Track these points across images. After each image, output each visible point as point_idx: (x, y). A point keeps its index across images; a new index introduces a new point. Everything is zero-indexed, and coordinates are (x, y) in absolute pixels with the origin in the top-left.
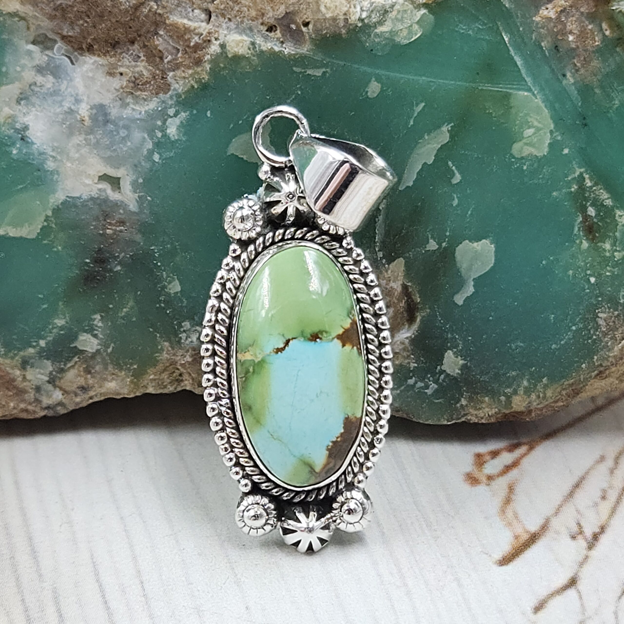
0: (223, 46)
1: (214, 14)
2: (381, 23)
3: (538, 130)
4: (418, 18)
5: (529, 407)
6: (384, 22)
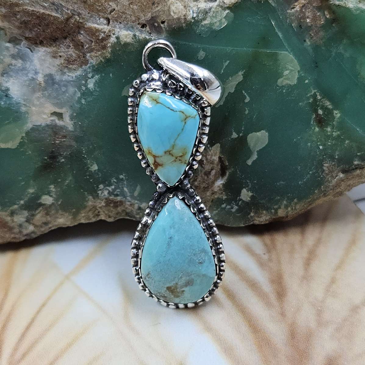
0: (118, 38)
1: (111, 20)
2: (204, 19)
4: (225, 15)
5: (287, 214)
6: (206, 18)
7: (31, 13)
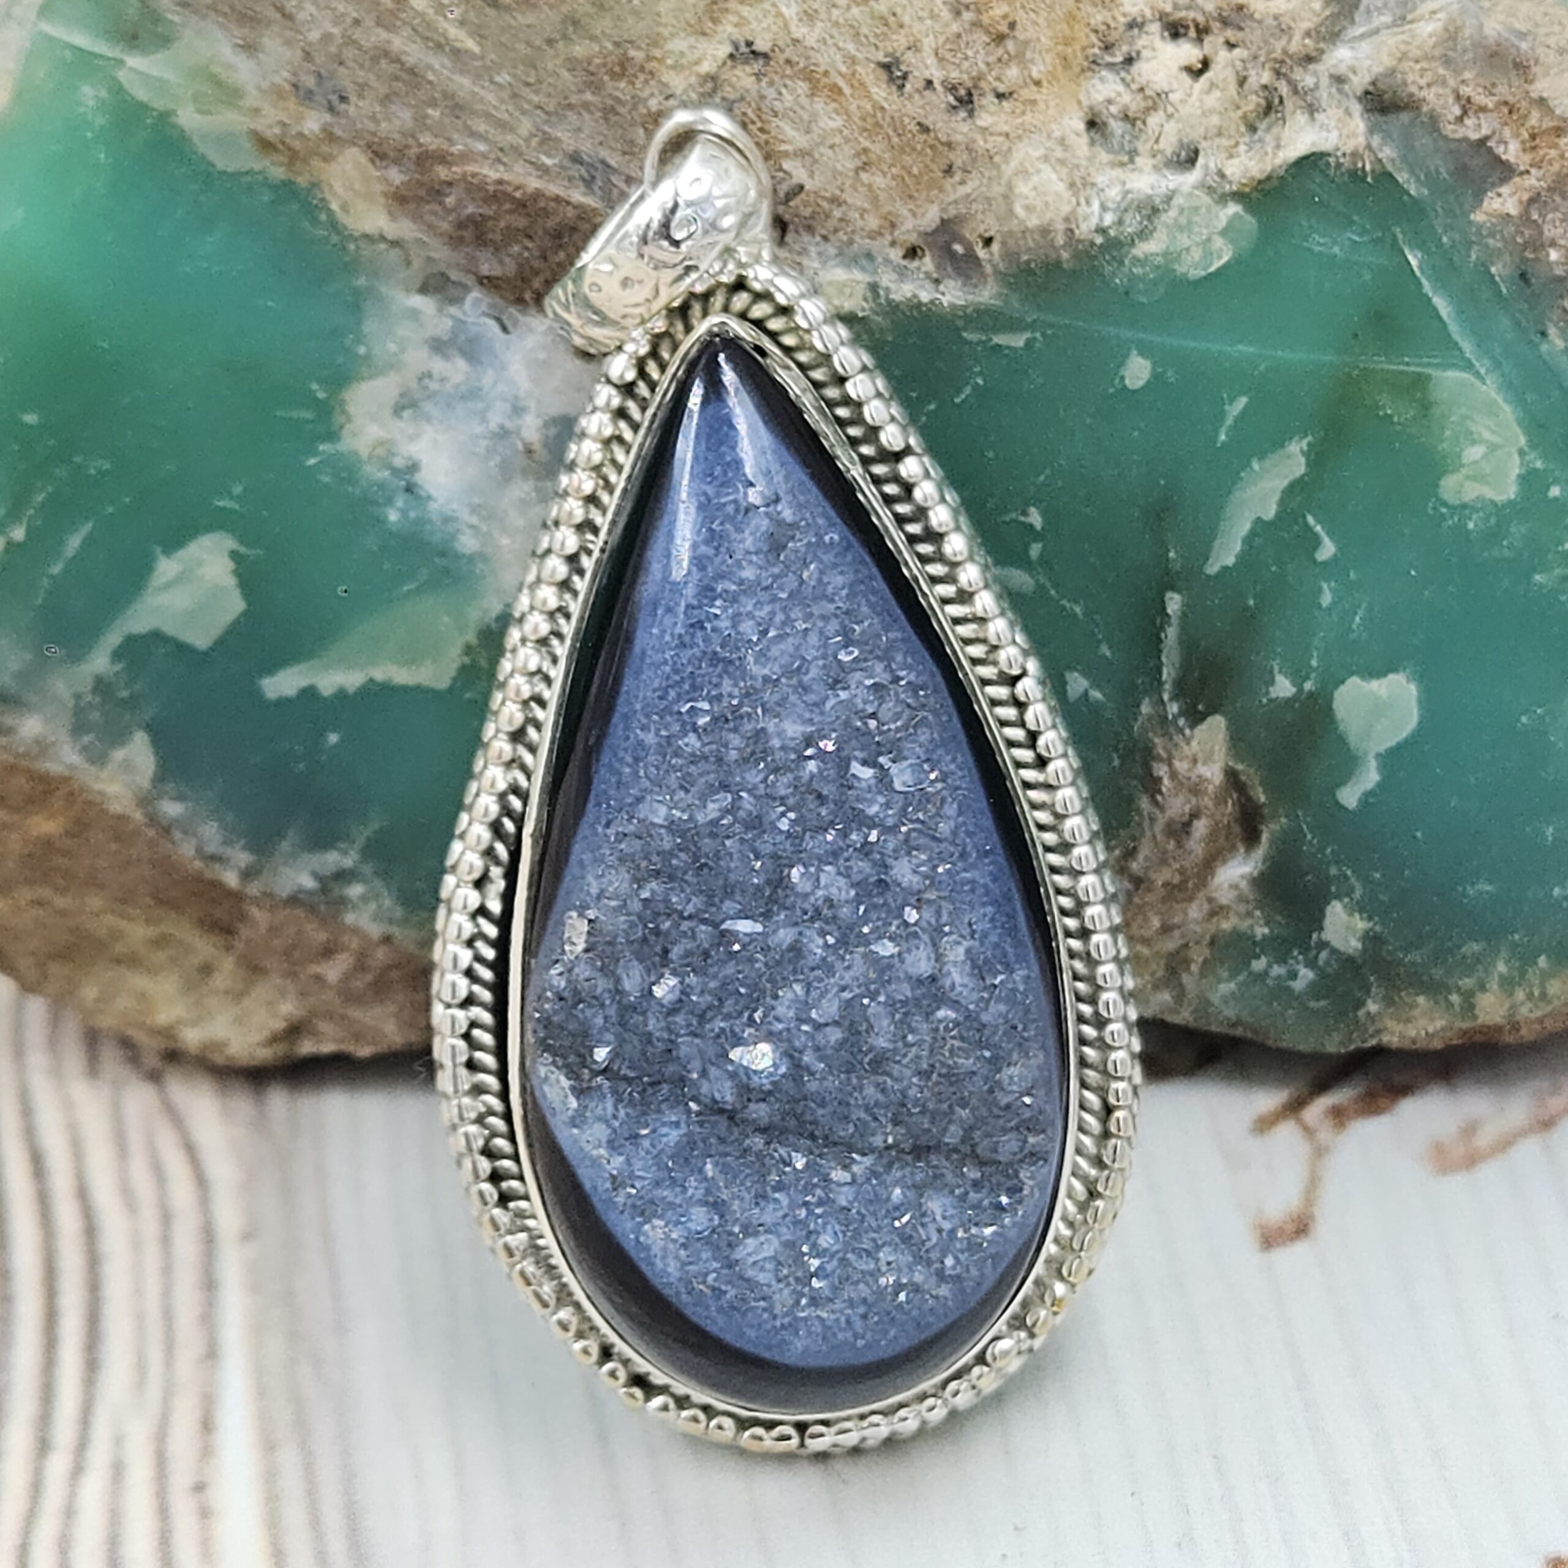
1: (792, 227)
2: (1143, 234)
3: (1493, 448)
4: (1222, 222)
5: (1512, 1015)
6: (1151, 232)
7: (491, 188)
